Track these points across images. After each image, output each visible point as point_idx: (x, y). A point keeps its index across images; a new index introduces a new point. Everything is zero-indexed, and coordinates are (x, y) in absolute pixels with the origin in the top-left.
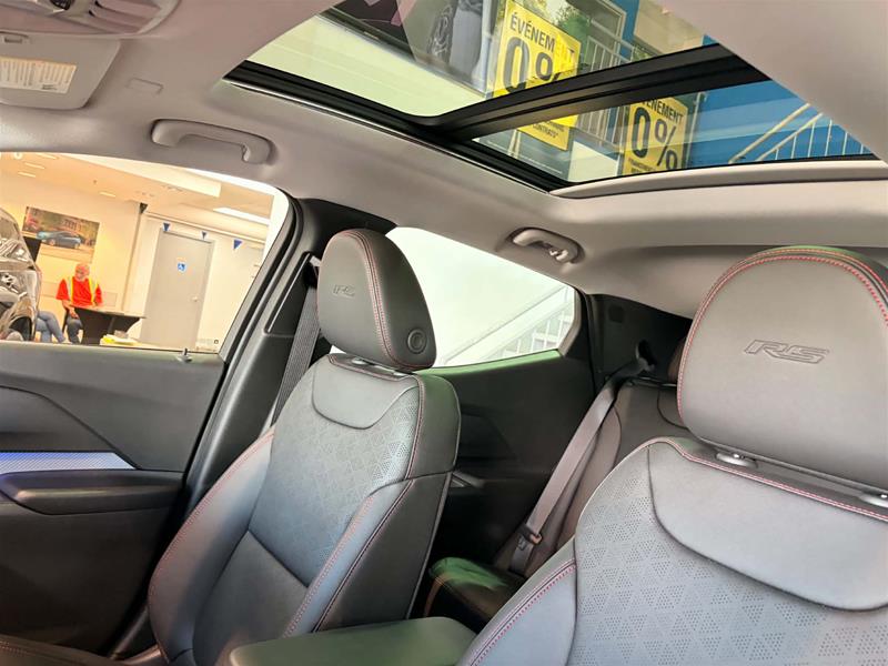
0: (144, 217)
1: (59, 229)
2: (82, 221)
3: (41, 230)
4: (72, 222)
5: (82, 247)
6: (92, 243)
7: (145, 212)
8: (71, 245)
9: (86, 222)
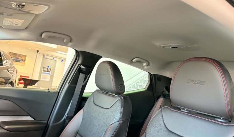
0: (38, 54)
1: (16, 57)
4: (19, 55)
5: (22, 62)
6: (24, 61)
8: (19, 61)
9: (23, 55)
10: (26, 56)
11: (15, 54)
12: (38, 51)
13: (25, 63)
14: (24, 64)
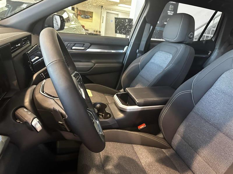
0: (103, 10)
1: (85, 14)
2: (90, 12)
3: (82, 15)
4: (88, 12)
5: (90, 18)
6: (92, 17)
7: (103, 8)
8: (88, 18)
9: (91, 12)
10: (92, 12)
11: (84, 12)
12: (102, 6)
13: (92, 19)
14: (92, 21)
